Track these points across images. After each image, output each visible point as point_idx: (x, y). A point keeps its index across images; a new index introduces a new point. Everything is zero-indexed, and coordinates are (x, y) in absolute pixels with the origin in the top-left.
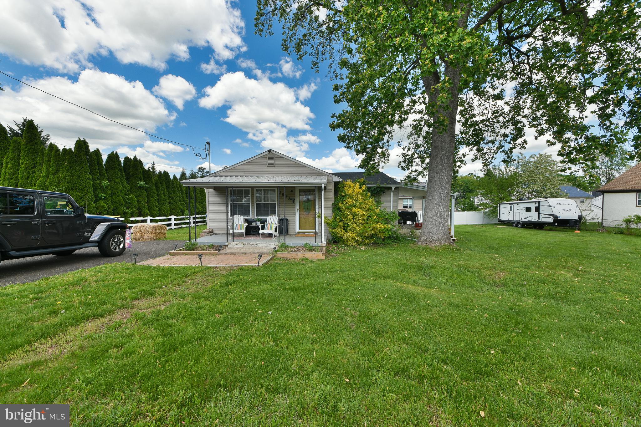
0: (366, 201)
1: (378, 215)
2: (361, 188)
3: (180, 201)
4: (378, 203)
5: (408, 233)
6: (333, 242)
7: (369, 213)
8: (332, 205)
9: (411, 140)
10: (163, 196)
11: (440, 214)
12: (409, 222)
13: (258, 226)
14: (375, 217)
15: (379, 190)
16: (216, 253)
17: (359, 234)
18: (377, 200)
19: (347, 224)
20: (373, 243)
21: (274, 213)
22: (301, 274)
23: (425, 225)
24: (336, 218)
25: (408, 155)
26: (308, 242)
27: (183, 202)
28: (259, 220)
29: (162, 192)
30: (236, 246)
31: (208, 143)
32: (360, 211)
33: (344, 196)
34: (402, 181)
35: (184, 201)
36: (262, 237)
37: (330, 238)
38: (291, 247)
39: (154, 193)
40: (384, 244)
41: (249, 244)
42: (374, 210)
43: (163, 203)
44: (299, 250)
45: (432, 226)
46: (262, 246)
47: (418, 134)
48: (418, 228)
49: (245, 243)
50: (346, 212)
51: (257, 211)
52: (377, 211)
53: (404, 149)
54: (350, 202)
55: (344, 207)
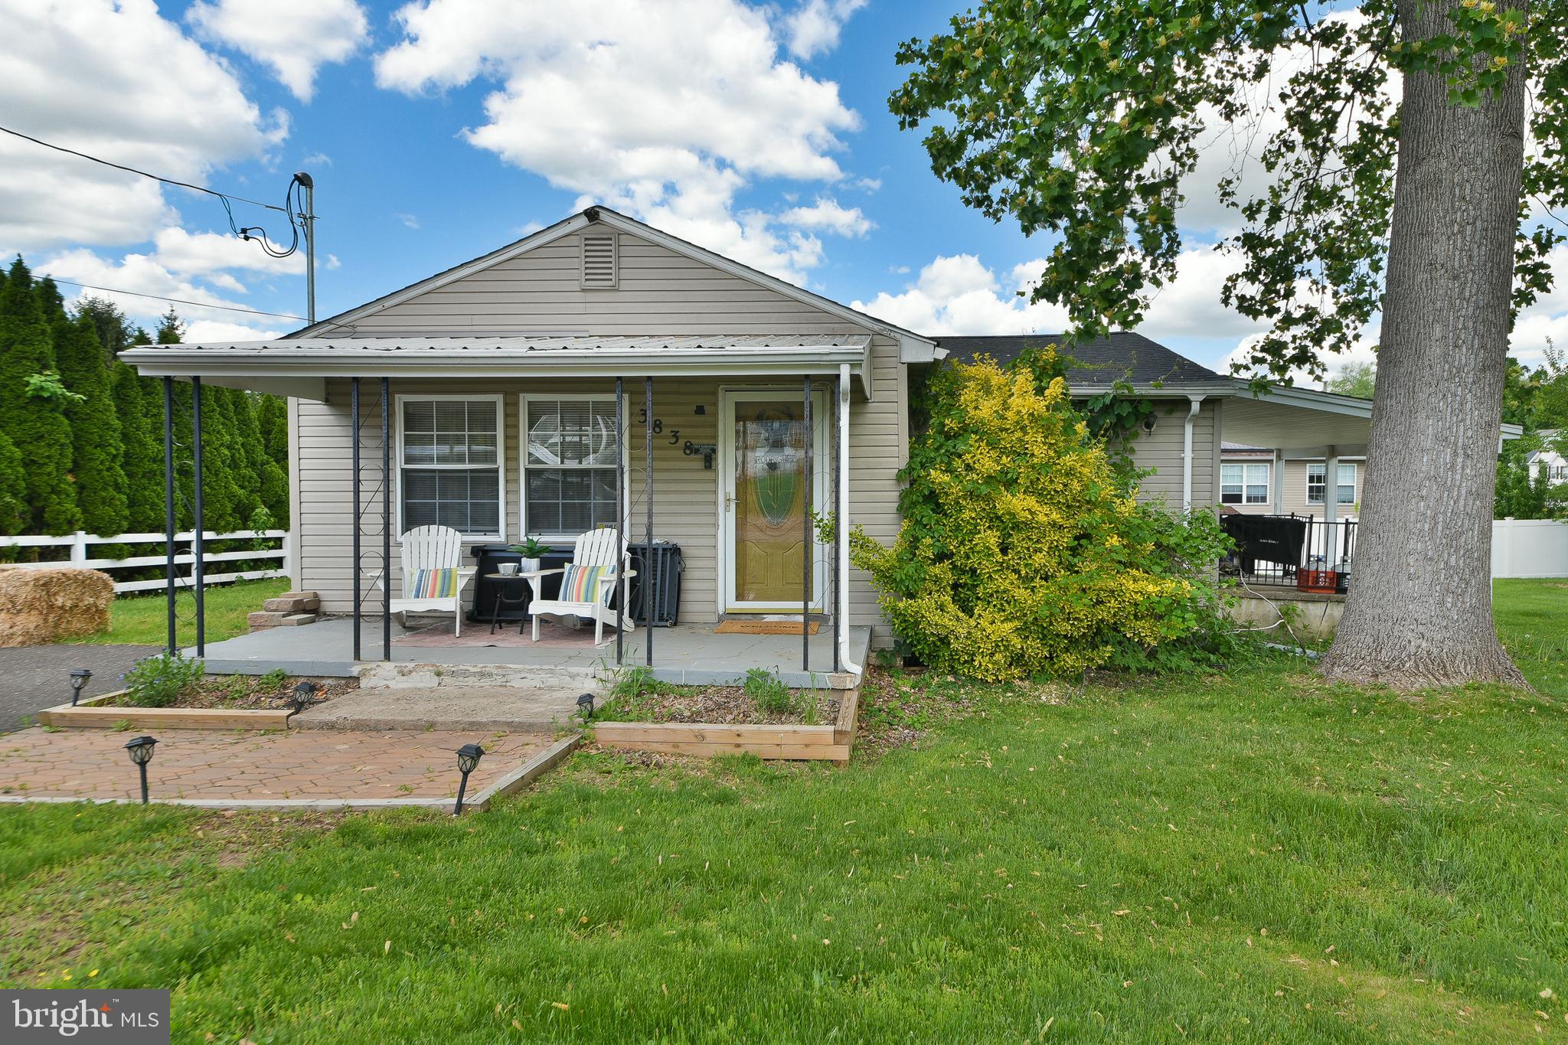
0: (1069, 460)
1: (1127, 531)
2: (1040, 391)
3: (234, 465)
4: (1124, 471)
5: (1265, 618)
6: (900, 662)
7: (1083, 518)
8: (899, 479)
9: (1280, 173)
10: (149, 440)
11: (1446, 527)
12: (1263, 567)
13: (525, 585)
14: (1114, 541)
15: (1125, 410)
16: (275, 720)
17: (1034, 626)
18: (1116, 459)
19: (973, 571)
20: (1100, 668)
21: (611, 517)
22: (689, 878)
23: (1367, 581)
24: (914, 543)
25: (1270, 242)
26: (765, 664)
27: (247, 472)
28: (532, 551)
29: (147, 423)
30: (400, 684)
31: (304, 180)
32: (1036, 507)
33: (956, 436)
34: (1237, 368)
35: (253, 464)
36: (544, 636)
37: (888, 643)
38: (681, 690)
39: (107, 426)
40: (1152, 672)
41: (465, 674)
42: (1108, 506)
43: (153, 473)
44: (719, 706)
45: (1408, 587)
46: (533, 681)
47: (1314, 146)
48: (1315, 595)
49: (445, 667)
50: (966, 515)
51: (530, 508)
52: (1126, 508)
53: (1251, 212)
54: (987, 463)
55: (956, 490)
